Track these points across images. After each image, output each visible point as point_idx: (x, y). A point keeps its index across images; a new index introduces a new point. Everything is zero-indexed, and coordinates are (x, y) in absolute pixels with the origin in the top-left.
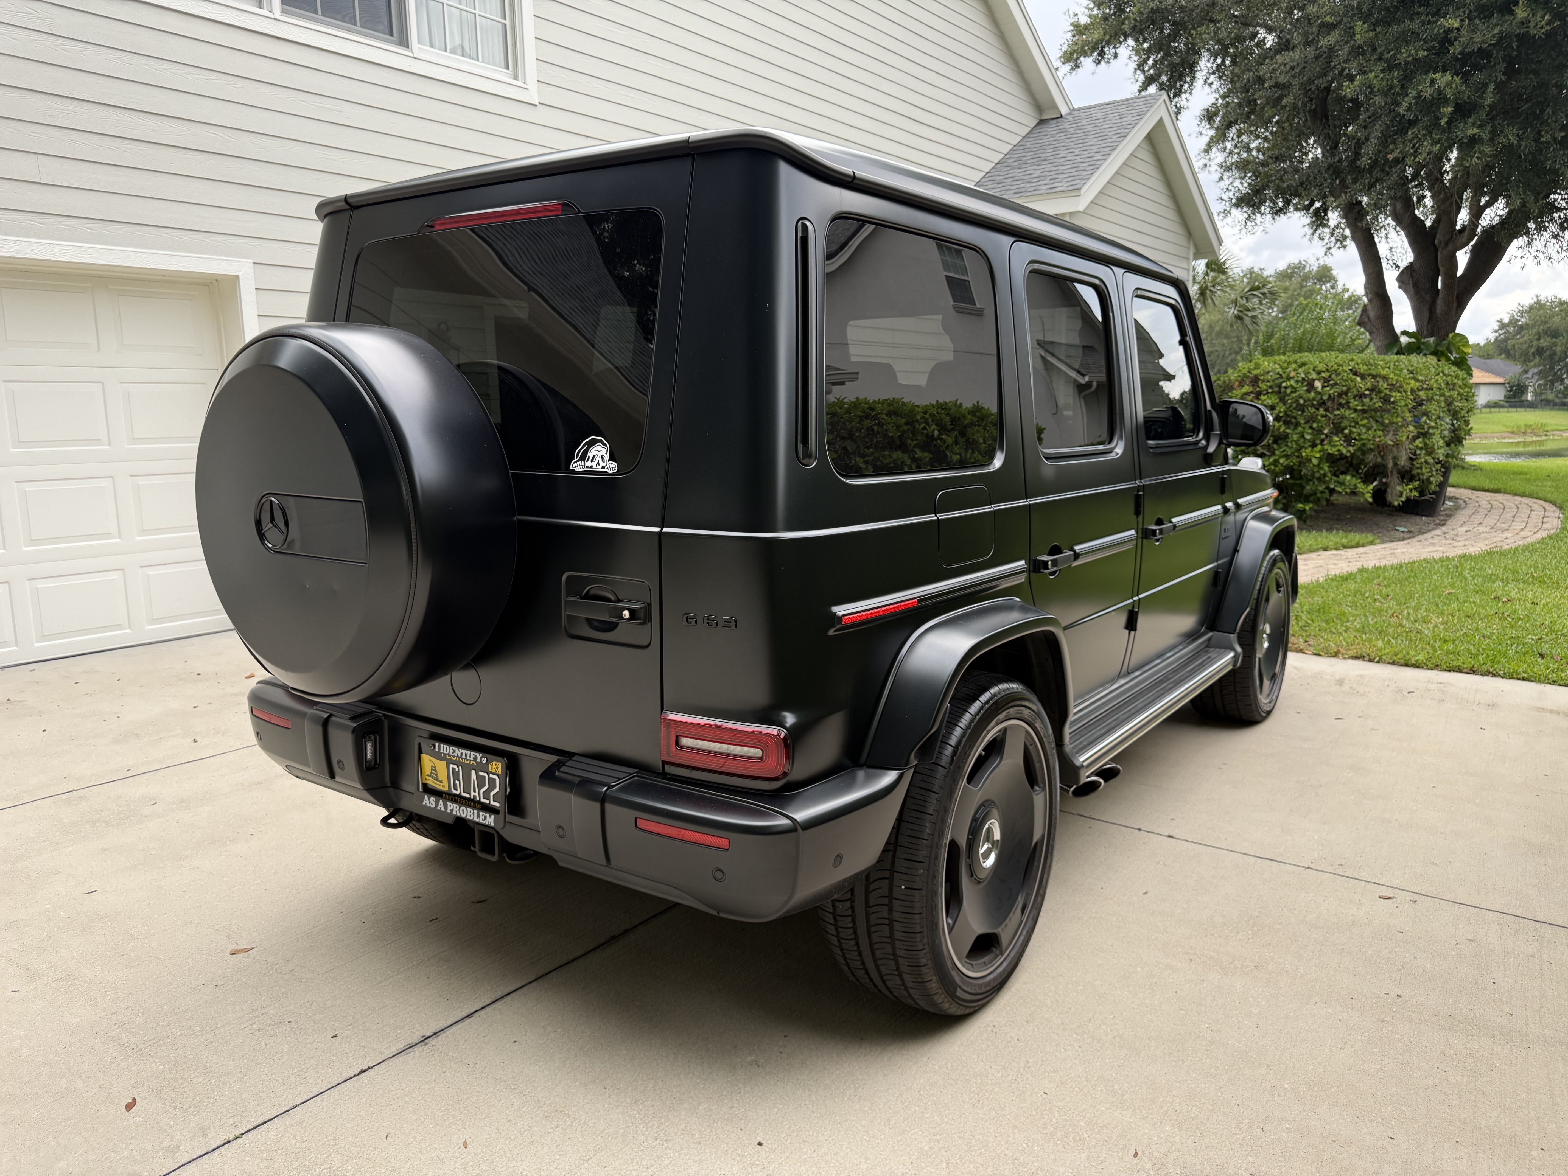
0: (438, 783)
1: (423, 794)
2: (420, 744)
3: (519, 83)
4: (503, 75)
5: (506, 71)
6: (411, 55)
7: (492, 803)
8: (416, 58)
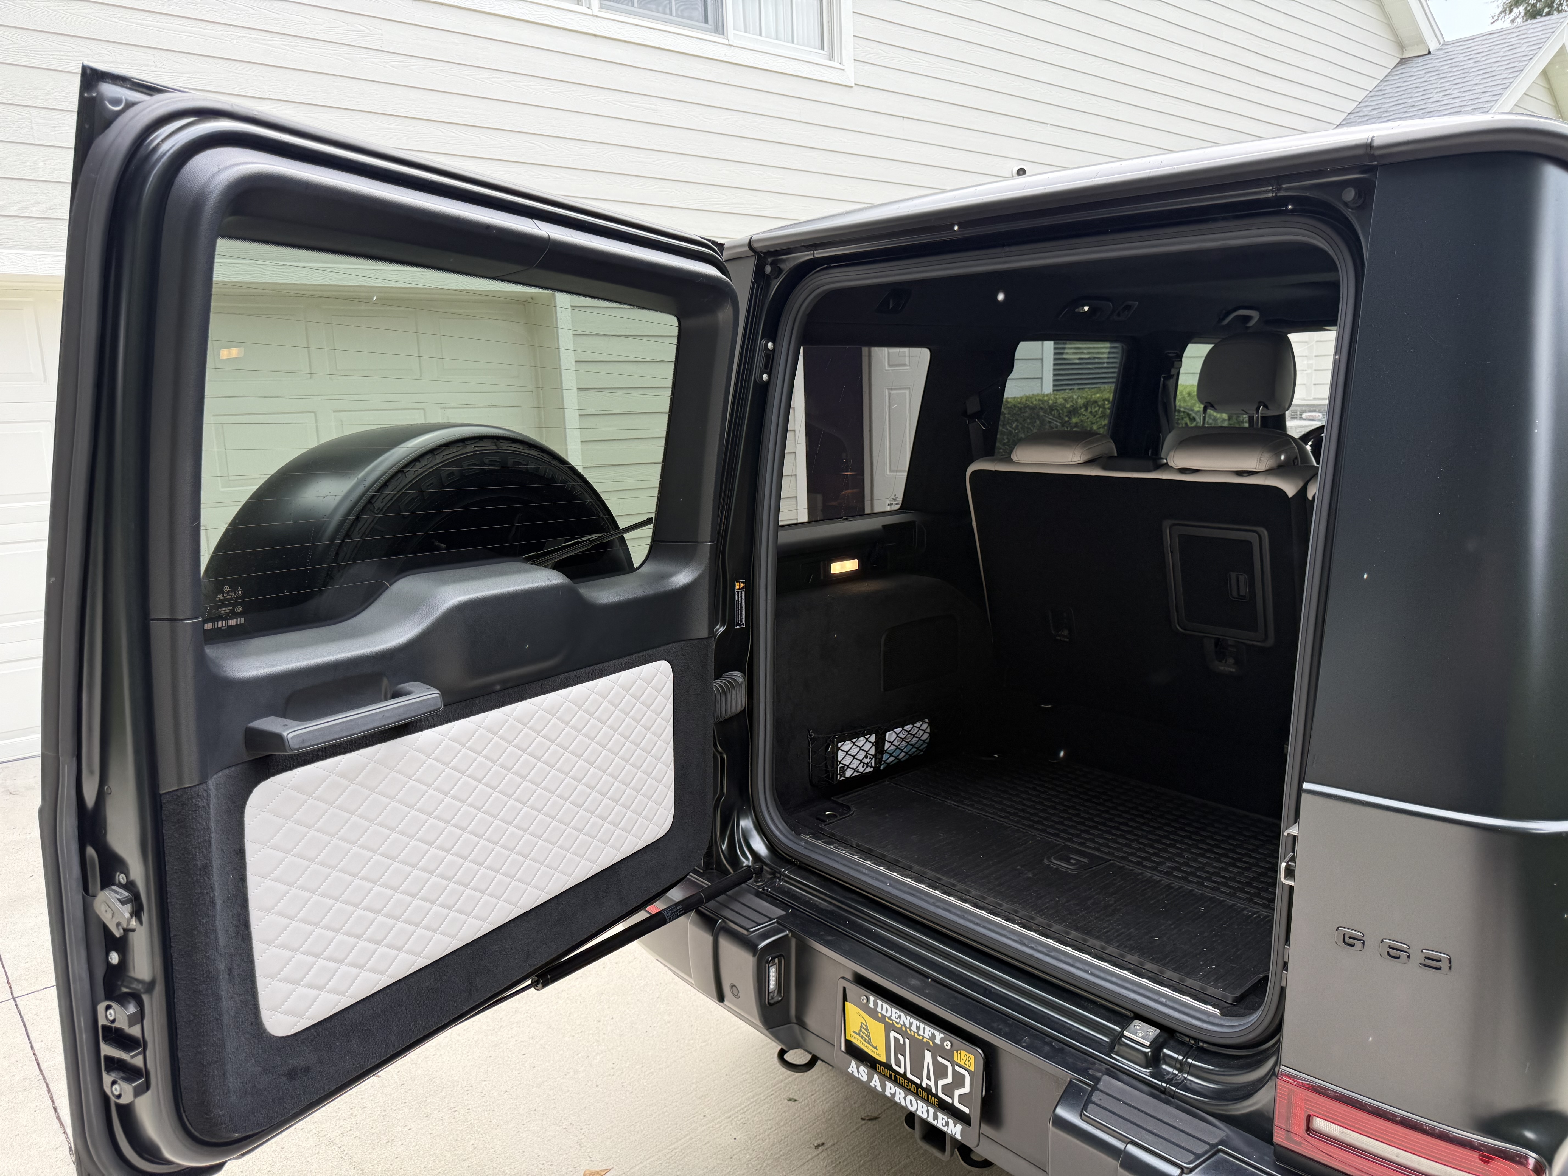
0: (871, 1047)
1: (848, 1057)
2: (844, 989)
3: (835, 64)
4: (819, 57)
5: (822, 52)
6: (726, 42)
7: (957, 1104)
8: (731, 46)
